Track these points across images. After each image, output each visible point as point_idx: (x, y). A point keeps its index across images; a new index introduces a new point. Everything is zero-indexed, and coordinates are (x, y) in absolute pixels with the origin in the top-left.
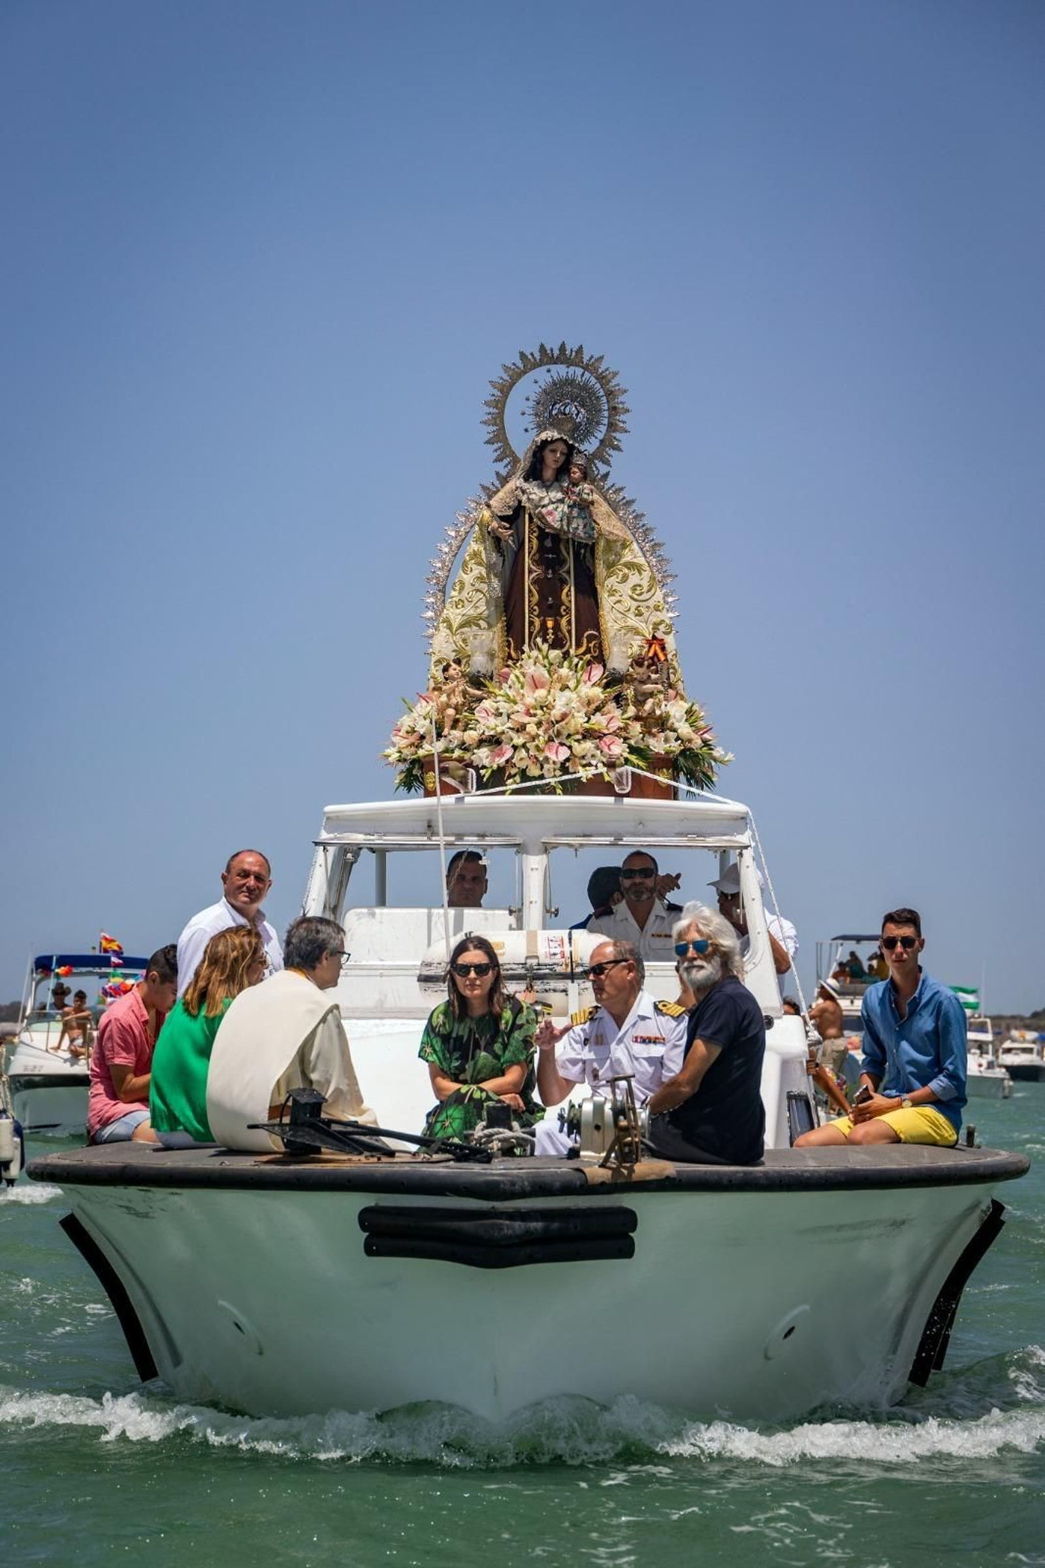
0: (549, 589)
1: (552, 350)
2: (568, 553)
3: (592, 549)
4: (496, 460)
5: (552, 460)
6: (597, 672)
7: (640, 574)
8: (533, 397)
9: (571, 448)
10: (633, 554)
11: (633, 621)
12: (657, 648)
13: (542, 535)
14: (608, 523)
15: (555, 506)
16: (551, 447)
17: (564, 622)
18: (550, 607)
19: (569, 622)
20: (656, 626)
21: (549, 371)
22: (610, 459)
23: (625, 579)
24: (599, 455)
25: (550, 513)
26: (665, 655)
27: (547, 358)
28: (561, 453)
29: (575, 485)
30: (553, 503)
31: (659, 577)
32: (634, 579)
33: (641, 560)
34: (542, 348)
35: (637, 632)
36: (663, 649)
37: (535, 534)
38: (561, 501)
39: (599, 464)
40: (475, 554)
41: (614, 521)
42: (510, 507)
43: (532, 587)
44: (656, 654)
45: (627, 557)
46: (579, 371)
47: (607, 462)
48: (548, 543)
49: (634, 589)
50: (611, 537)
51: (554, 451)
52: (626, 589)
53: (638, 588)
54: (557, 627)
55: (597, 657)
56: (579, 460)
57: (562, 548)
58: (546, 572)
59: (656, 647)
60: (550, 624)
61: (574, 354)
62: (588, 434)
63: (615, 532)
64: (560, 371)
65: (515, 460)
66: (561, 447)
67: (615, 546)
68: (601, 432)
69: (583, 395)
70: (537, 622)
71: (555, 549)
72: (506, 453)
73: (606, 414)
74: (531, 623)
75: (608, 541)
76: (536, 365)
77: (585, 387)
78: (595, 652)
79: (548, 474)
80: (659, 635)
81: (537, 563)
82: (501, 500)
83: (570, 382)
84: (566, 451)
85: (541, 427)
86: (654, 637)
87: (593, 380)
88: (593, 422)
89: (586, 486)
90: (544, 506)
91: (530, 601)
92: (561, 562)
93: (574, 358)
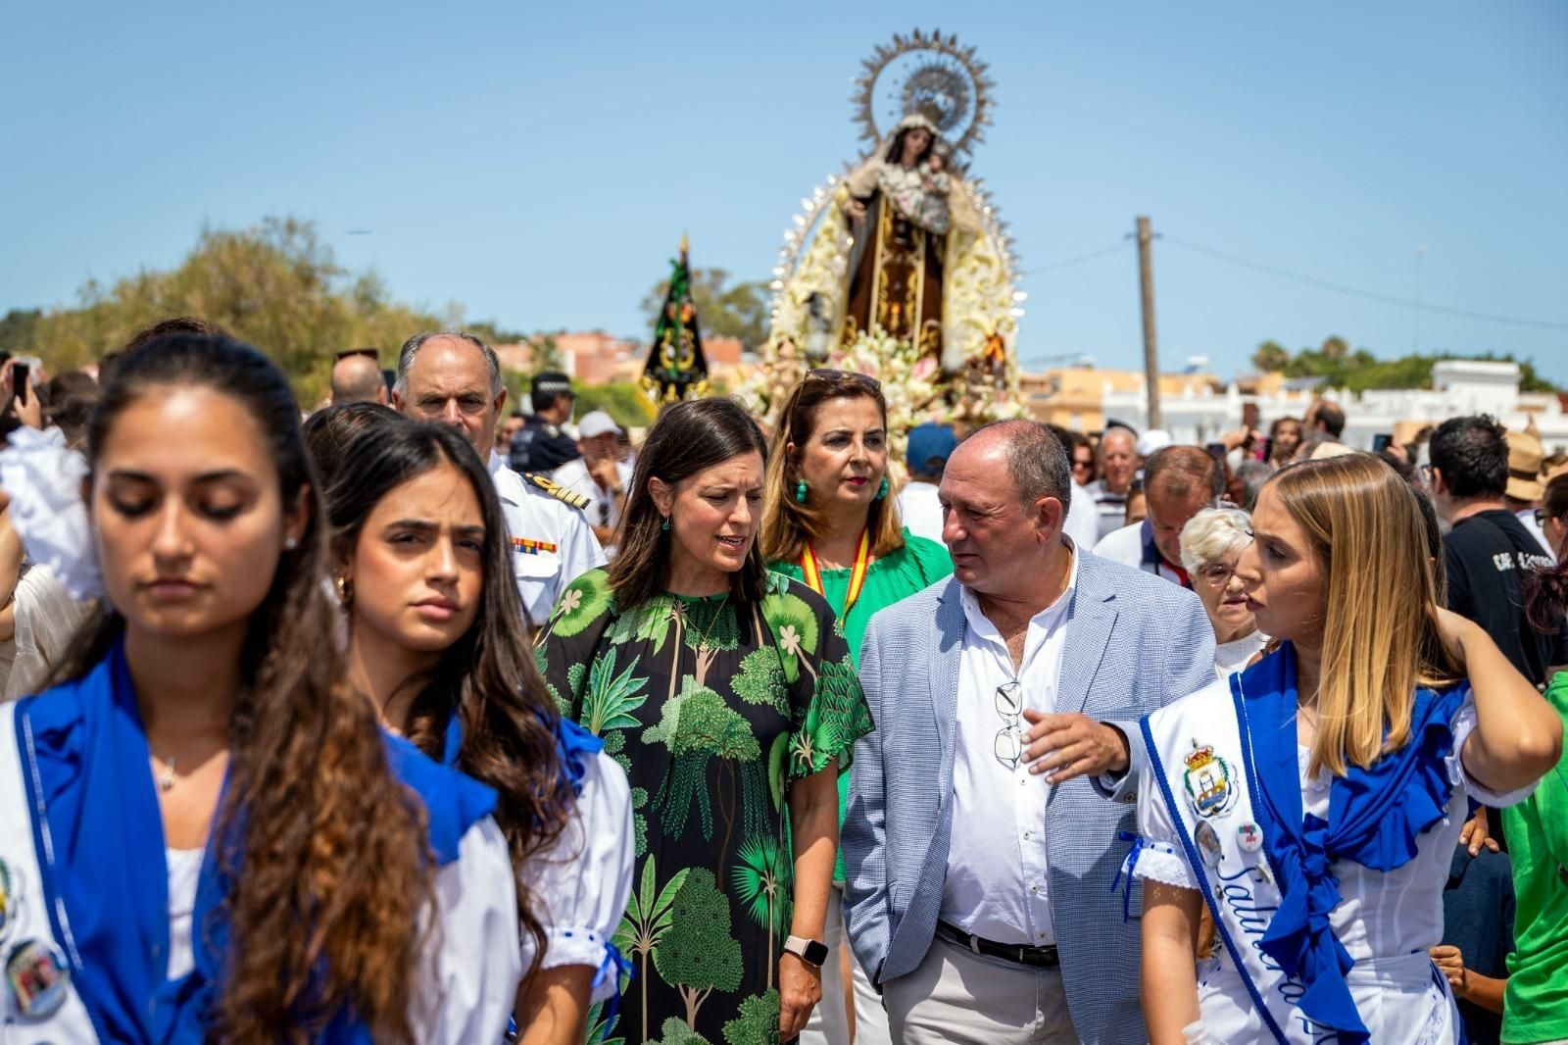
0: (899, 273)
1: (926, 35)
2: (921, 241)
3: (943, 239)
4: (860, 138)
5: (914, 144)
6: (930, 366)
7: (990, 268)
8: (902, 82)
9: (933, 136)
10: (984, 246)
11: (977, 315)
12: (997, 346)
13: (896, 222)
14: (961, 216)
15: (911, 191)
16: (914, 133)
17: (909, 308)
18: (898, 294)
19: (914, 310)
20: (998, 324)
21: (918, 55)
22: (973, 150)
23: (974, 271)
24: (963, 144)
25: (905, 199)
26: (1004, 353)
27: (920, 42)
28: (923, 140)
29: (934, 171)
30: (910, 188)
31: (1009, 273)
32: (983, 272)
34: (917, 32)
35: (977, 326)
36: (1002, 345)
37: (890, 219)
38: (919, 188)
39: (961, 154)
40: (829, 231)
42: (867, 188)
43: (882, 271)
44: (994, 352)
45: (979, 248)
46: (951, 59)
48: (901, 228)
49: (982, 282)
50: (964, 229)
51: (916, 137)
52: (973, 283)
53: (986, 282)
54: (902, 314)
55: (934, 348)
56: (940, 149)
57: (915, 234)
58: (895, 256)
59: (995, 344)
60: (895, 309)
61: (947, 41)
63: (970, 223)
64: (931, 57)
65: (878, 141)
67: (969, 236)
69: (953, 84)
70: (884, 307)
71: (907, 235)
72: (871, 132)
73: (973, 105)
74: (878, 307)
75: (961, 232)
76: (909, 48)
77: (954, 76)
79: (908, 158)
80: (1001, 332)
81: (889, 247)
82: (859, 181)
83: (941, 70)
84: (928, 139)
85: (907, 111)
86: (996, 335)
87: (964, 70)
88: (959, 112)
89: (943, 176)
90: (901, 191)
91: (879, 285)
92: (912, 248)
93: (948, 46)
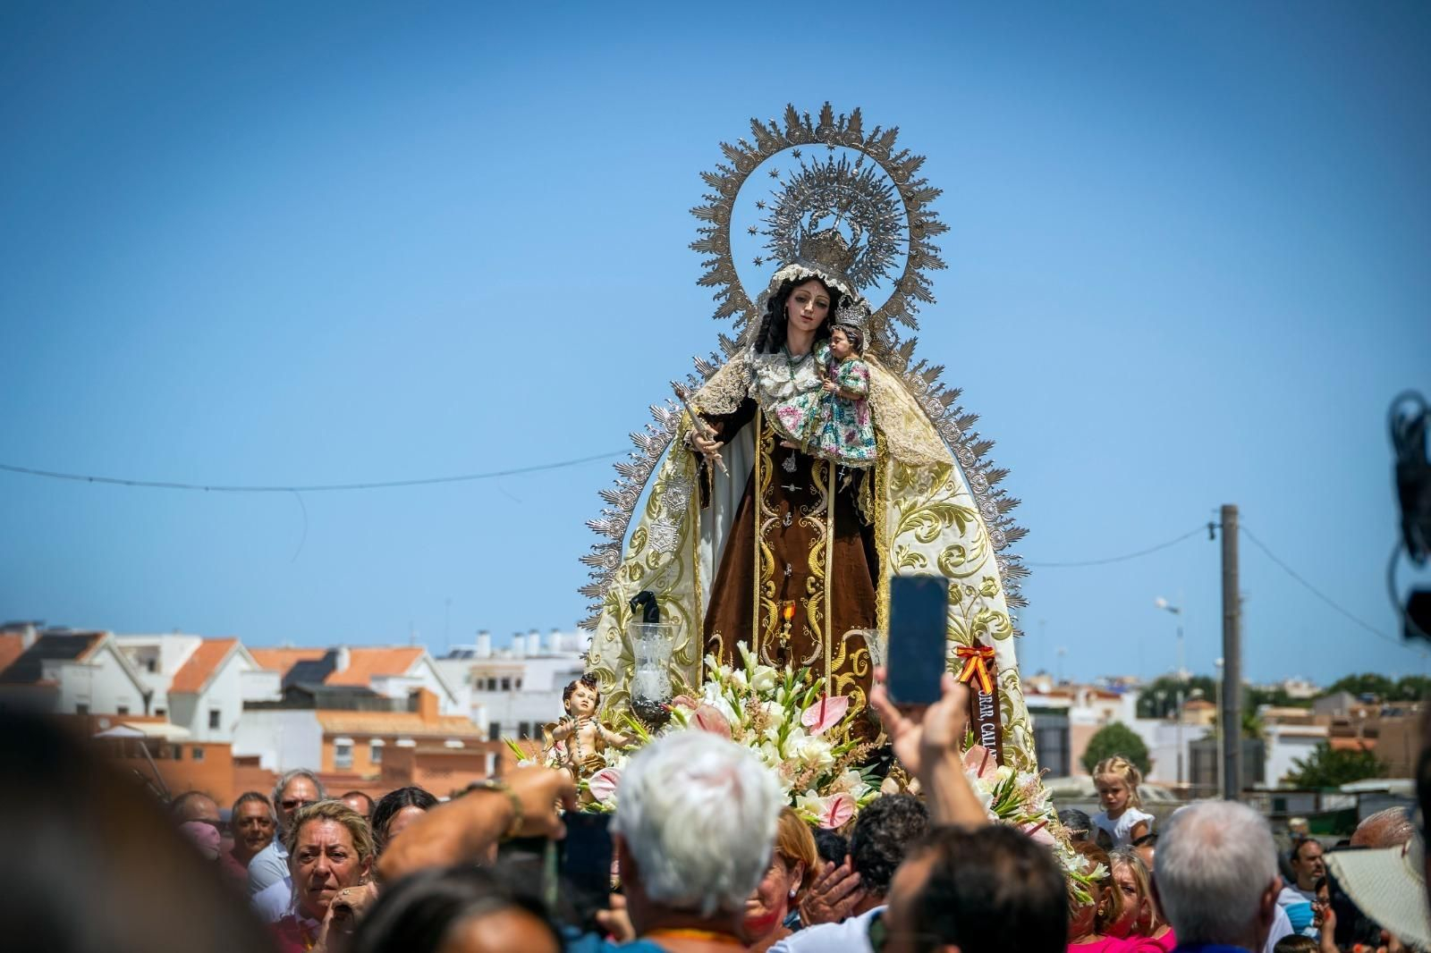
0: (791, 546)
1: (807, 117)
2: (826, 485)
3: (869, 479)
4: (718, 315)
7: (962, 528)
8: (772, 203)
9: (834, 293)
10: (953, 489)
12: (981, 665)
13: (779, 454)
15: (801, 399)
16: (797, 292)
17: (811, 607)
19: (821, 606)
20: (982, 626)
21: (797, 155)
22: (915, 315)
23: (932, 534)
25: (792, 412)
26: (993, 678)
27: (798, 132)
28: (818, 303)
29: (839, 361)
30: (800, 393)
32: (950, 534)
33: (965, 501)
34: (791, 115)
36: (990, 663)
37: (770, 450)
38: (813, 390)
39: (897, 324)
41: (920, 426)
42: (732, 400)
43: (765, 547)
44: (975, 674)
45: (941, 495)
46: (853, 155)
47: (911, 322)
48: (790, 466)
49: (949, 552)
50: (907, 458)
51: (803, 300)
52: (929, 552)
53: (956, 552)
54: (801, 617)
55: (862, 678)
56: (848, 318)
57: (815, 474)
59: (977, 663)
60: (790, 611)
61: (846, 123)
62: (873, 270)
63: (920, 448)
66: (815, 291)
68: (896, 267)
70: (774, 610)
71: (803, 476)
73: (905, 233)
74: (764, 612)
75: (900, 464)
77: (863, 185)
78: (861, 669)
79: (799, 341)
80: (984, 639)
81: (772, 501)
82: (719, 387)
84: (826, 299)
85: (784, 255)
86: (977, 644)
87: (879, 171)
89: (856, 365)
90: (784, 399)
91: (762, 573)
92: (812, 500)
93: (847, 131)
